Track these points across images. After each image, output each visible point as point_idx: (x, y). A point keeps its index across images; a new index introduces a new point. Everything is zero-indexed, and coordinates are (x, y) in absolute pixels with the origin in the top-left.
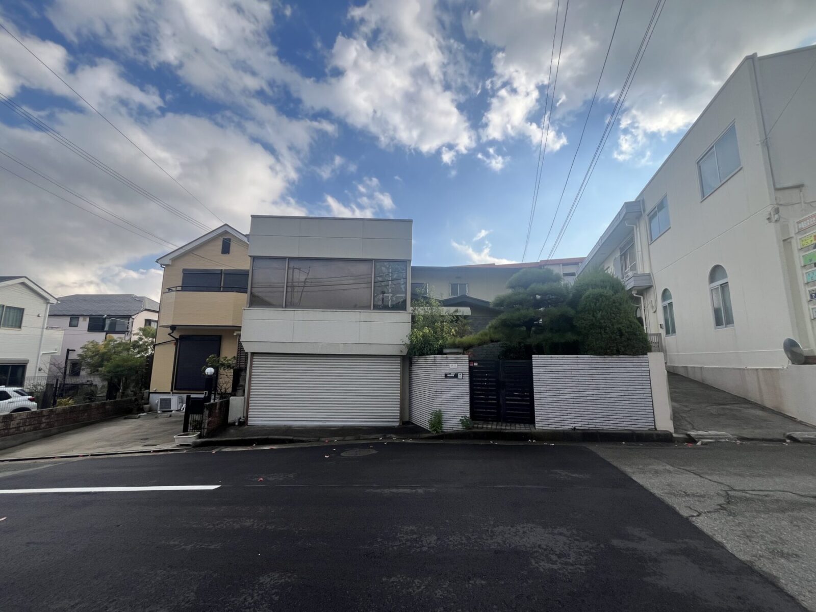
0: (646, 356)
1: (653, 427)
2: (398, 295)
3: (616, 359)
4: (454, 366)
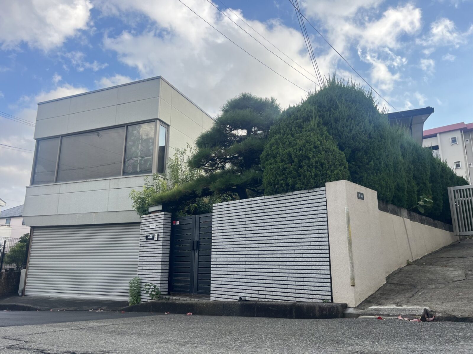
0: (323, 188)
1: (330, 298)
2: (146, 158)
3: (290, 197)
4: (153, 226)
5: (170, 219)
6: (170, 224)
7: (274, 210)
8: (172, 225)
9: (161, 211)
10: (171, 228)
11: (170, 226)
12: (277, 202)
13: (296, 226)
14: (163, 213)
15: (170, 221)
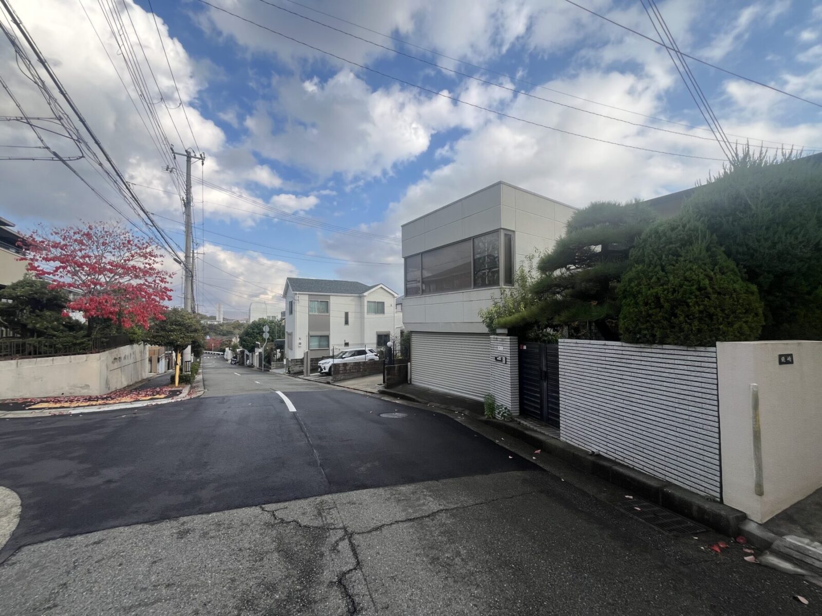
0: (713, 349)
1: (718, 495)
2: (493, 270)
4: (501, 348)
5: (517, 343)
6: (517, 348)
7: (635, 363)
8: (519, 348)
9: (508, 335)
10: (518, 352)
11: (517, 350)
12: (639, 354)
13: (667, 390)
14: (509, 337)
15: (517, 345)
